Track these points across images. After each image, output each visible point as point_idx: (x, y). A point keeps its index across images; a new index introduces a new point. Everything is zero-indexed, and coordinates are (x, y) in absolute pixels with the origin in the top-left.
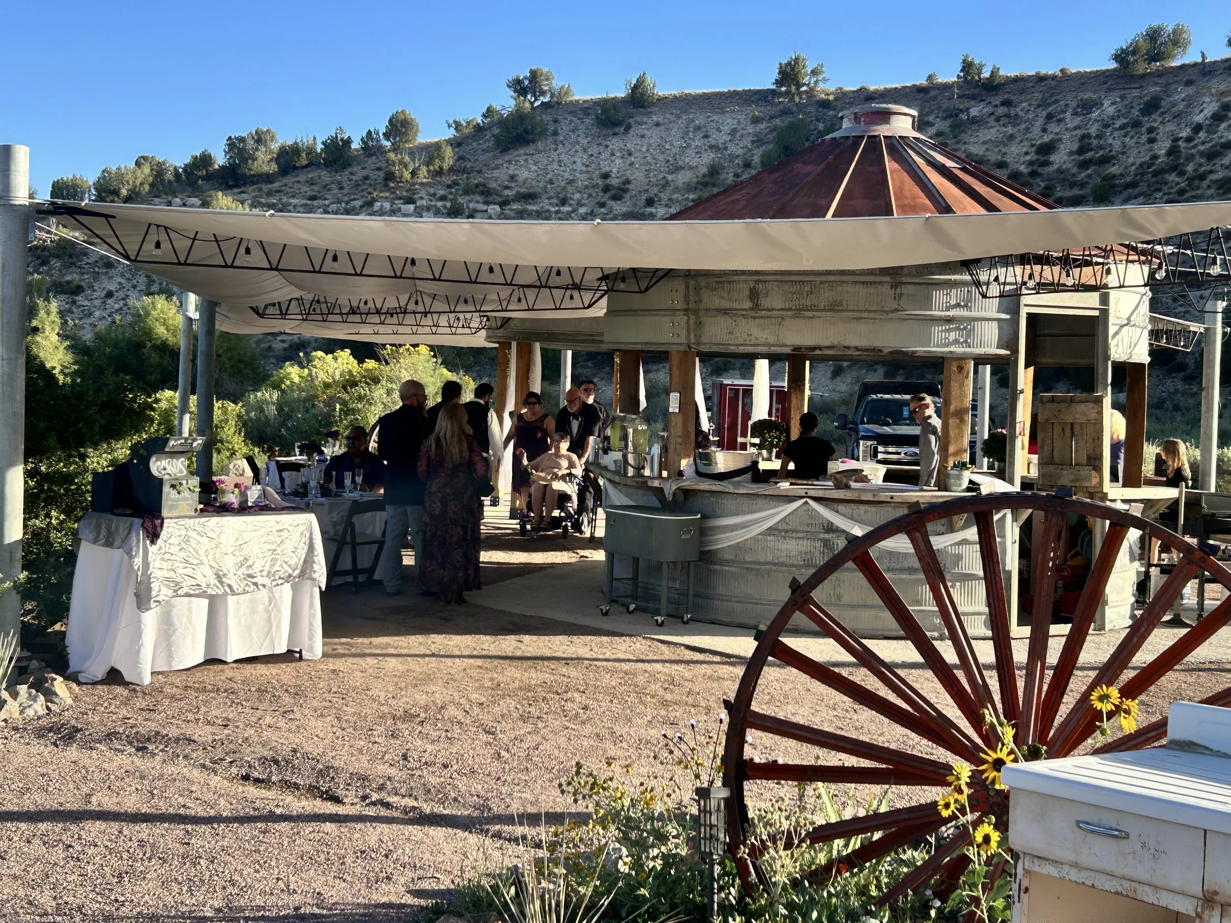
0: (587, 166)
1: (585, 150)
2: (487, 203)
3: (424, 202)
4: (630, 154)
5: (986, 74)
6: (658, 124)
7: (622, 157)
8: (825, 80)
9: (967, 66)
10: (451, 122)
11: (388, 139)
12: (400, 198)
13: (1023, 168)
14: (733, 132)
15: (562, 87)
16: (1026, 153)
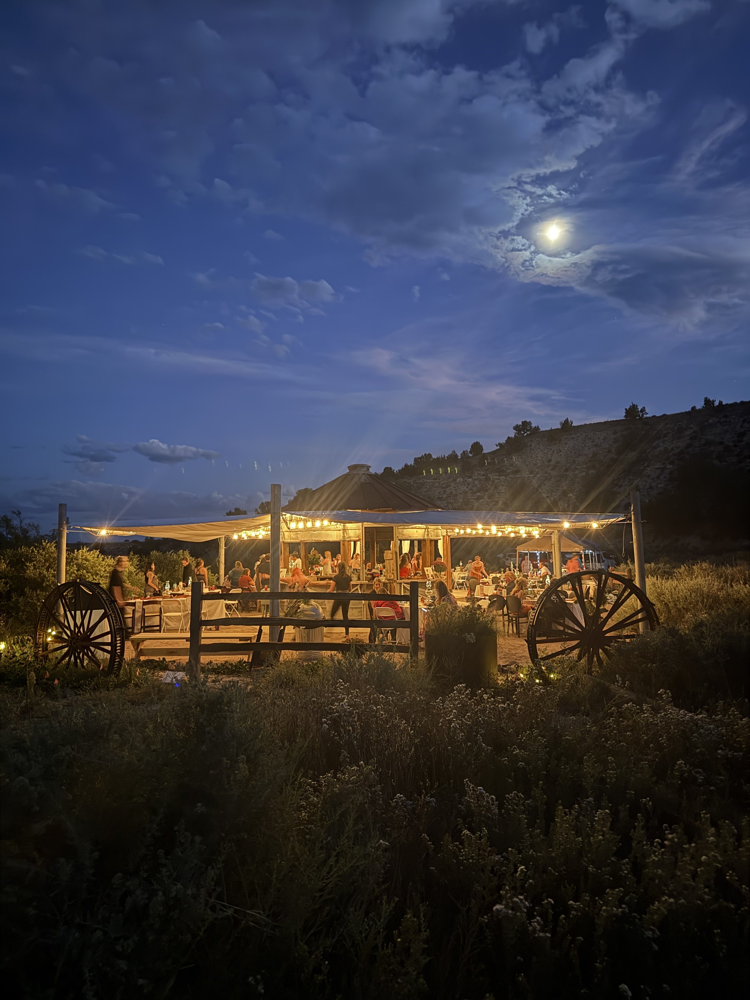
0: (542, 458)
1: (542, 451)
2: (499, 476)
3: (476, 477)
4: (560, 451)
5: (717, 403)
6: (573, 438)
7: (557, 453)
8: (647, 414)
9: (707, 401)
10: (497, 444)
11: (471, 454)
12: (467, 477)
13: (731, 444)
14: (605, 438)
15: (536, 427)
16: (733, 438)
